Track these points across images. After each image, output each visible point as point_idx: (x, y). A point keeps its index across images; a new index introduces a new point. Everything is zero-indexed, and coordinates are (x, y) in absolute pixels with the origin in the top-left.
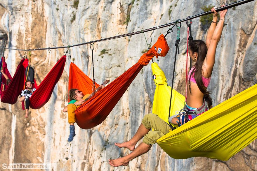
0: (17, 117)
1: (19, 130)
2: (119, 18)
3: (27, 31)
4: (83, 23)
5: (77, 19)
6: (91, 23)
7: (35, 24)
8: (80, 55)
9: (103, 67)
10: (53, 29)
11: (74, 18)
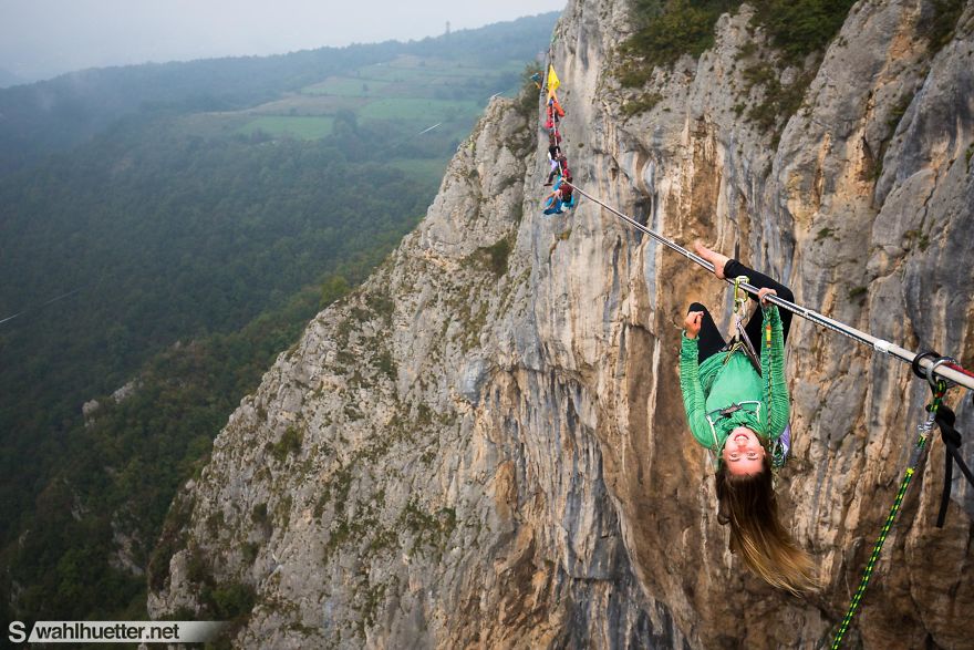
0: (662, 343)
1: (665, 365)
2: (859, 168)
3: (684, 191)
4: (785, 178)
5: (774, 173)
6: (801, 177)
7: (697, 181)
8: (778, 238)
9: (821, 262)
10: (730, 188)
11: (769, 170)
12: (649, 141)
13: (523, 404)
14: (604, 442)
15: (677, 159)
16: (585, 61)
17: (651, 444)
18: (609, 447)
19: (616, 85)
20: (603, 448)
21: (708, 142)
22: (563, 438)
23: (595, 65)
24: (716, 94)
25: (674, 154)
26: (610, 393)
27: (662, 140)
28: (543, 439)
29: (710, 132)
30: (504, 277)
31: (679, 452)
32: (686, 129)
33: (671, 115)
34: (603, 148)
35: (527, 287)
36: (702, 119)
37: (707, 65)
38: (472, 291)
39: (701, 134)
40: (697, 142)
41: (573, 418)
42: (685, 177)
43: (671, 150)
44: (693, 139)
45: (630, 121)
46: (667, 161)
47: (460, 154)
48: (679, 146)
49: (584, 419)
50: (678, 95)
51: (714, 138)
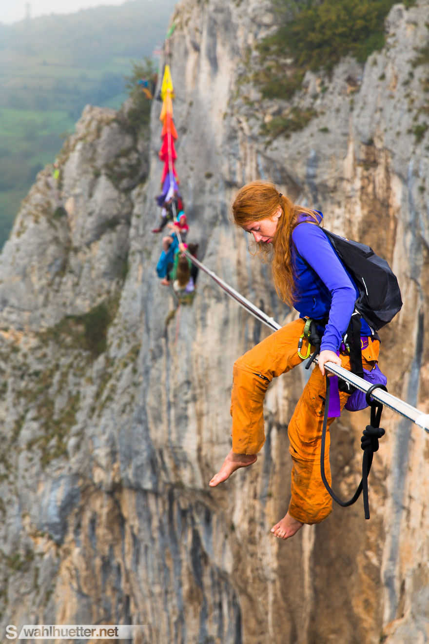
12: (300, 171)
13: (128, 539)
14: (244, 591)
15: (338, 196)
16: (214, 62)
17: (308, 592)
18: (251, 599)
19: (255, 95)
20: (242, 601)
21: (379, 174)
22: (186, 587)
23: (228, 67)
24: (389, 110)
25: (335, 189)
26: (252, 521)
27: (318, 171)
28: (157, 589)
29: (382, 161)
30: (101, 359)
31: (347, 604)
32: (350, 156)
33: (331, 137)
34: (238, 179)
35: (135, 371)
36: (370, 143)
37: (376, 72)
38: (57, 377)
39: (369, 163)
40: (366, 173)
41: (199, 558)
42: (350, 222)
43: (331, 183)
44: (360, 170)
45: (275, 144)
46: (325, 199)
47: (40, 184)
48: (342, 179)
49: (215, 559)
50: (338, 111)
51: (387, 170)
